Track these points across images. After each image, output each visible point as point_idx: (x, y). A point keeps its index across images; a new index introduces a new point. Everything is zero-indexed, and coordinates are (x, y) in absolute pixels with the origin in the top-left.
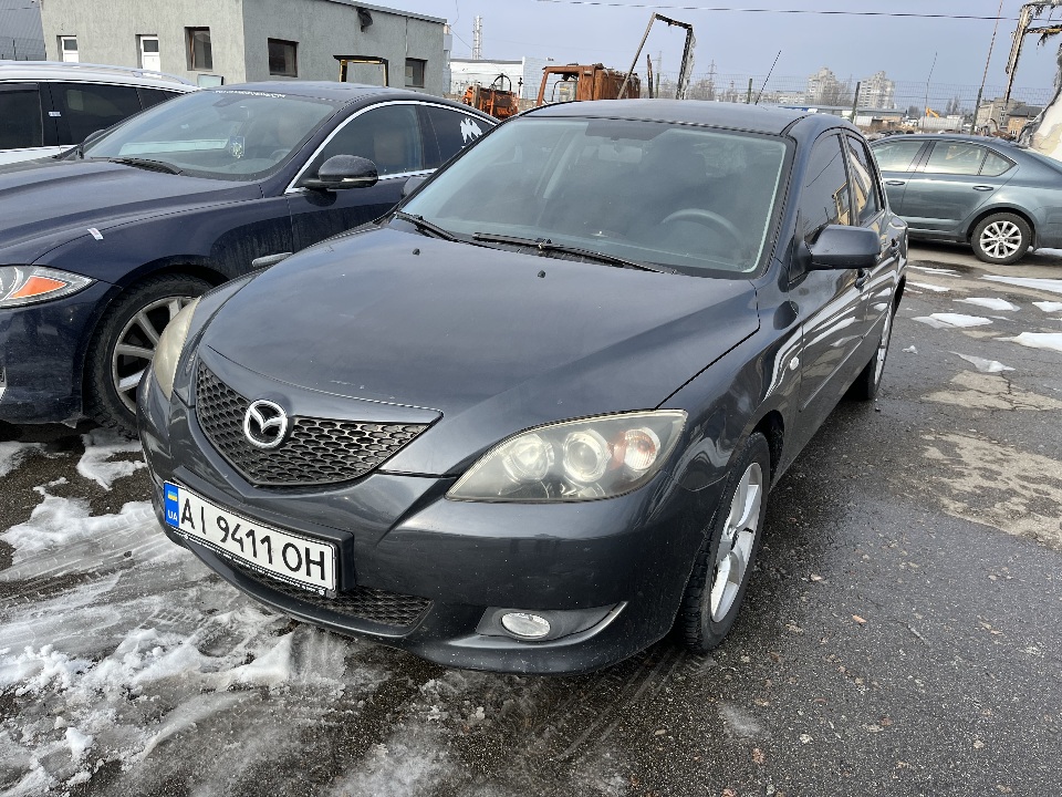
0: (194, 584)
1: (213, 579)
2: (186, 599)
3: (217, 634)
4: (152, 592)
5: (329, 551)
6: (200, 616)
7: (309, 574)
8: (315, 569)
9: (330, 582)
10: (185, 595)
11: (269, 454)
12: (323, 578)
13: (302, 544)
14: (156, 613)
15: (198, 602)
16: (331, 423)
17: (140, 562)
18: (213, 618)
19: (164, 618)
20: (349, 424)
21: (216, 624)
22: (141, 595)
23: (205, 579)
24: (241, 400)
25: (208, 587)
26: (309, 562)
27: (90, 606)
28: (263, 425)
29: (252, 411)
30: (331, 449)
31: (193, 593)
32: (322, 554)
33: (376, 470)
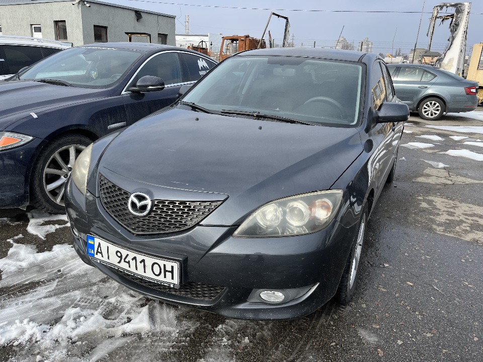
0: (95, 284)
1: (104, 281)
2: (92, 291)
3: (110, 308)
4: (74, 289)
5: (176, 266)
6: (101, 300)
7: (165, 277)
8: (169, 275)
9: (176, 281)
10: (91, 290)
11: (142, 219)
12: (173, 278)
13: (162, 263)
14: (78, 299)
15: (98, 293)
16: (173, 202)
17: (66, 274)
18: (107, 301)
19: (83, 302)
20: (182, 203)
21: (109, 303)
22: (69, 291)
23: (100, 281)
24: (126, 193)
25: (101, 285)
26: (165, 271)
27: (45, 297)
28: (139, 204)
29: (132, 198)
30: (174, 215)
31: (95, 288)
32: (172, 267)
33: (198, 224)
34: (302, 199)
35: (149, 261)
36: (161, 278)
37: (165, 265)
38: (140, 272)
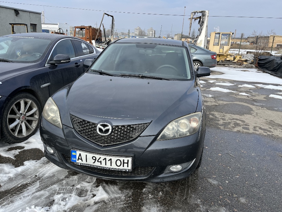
0: (63, 180)
1: (67, 177)
2: (64, 184)
3: (79, 191)
5: (130, 159)
6: (71, 188)
7: (123, 166)
8: (126, 165)
9: (130, 167)
10: (63, 183)
11: (106, 137)
12: (128, 167)
13: (122, 159)
14: (58, 189)
15: (67, 184)
16: (123, 126)
17: (41, 177)
18: (75, 187)
19: (61, 190)
20: (129, 126)
21: (77, 189)
22: (49, 186)
23: (65, 177)
24: (94, 124)
26: (124, 163)
27: (37, 192)
28: (104, 129)
29: (99, 126)
30: (125, 133)
31: (64, 182)
33: (139, 136)
34: (186, 118)
35: (114, 159)
36: (121, 167)
37: (124, 160)
38: (108, 166)
